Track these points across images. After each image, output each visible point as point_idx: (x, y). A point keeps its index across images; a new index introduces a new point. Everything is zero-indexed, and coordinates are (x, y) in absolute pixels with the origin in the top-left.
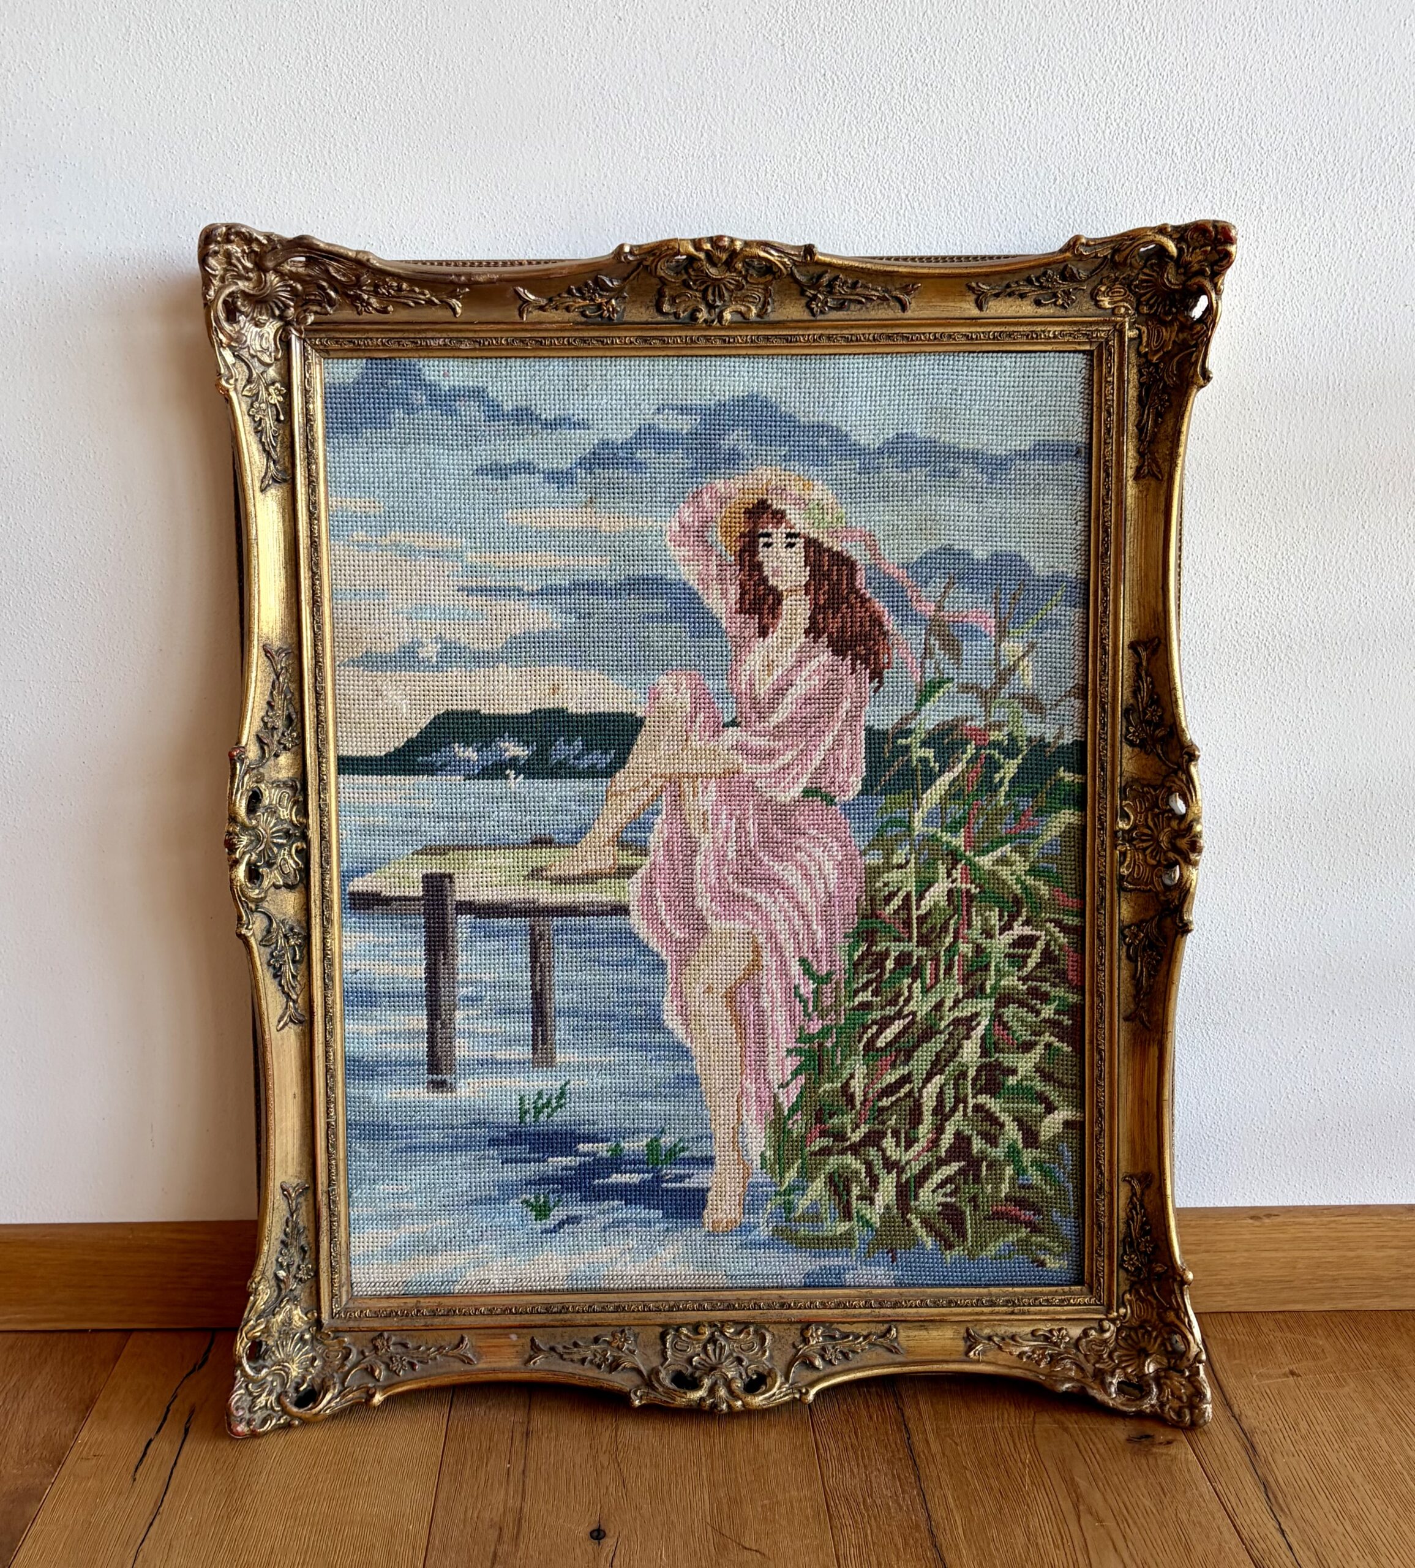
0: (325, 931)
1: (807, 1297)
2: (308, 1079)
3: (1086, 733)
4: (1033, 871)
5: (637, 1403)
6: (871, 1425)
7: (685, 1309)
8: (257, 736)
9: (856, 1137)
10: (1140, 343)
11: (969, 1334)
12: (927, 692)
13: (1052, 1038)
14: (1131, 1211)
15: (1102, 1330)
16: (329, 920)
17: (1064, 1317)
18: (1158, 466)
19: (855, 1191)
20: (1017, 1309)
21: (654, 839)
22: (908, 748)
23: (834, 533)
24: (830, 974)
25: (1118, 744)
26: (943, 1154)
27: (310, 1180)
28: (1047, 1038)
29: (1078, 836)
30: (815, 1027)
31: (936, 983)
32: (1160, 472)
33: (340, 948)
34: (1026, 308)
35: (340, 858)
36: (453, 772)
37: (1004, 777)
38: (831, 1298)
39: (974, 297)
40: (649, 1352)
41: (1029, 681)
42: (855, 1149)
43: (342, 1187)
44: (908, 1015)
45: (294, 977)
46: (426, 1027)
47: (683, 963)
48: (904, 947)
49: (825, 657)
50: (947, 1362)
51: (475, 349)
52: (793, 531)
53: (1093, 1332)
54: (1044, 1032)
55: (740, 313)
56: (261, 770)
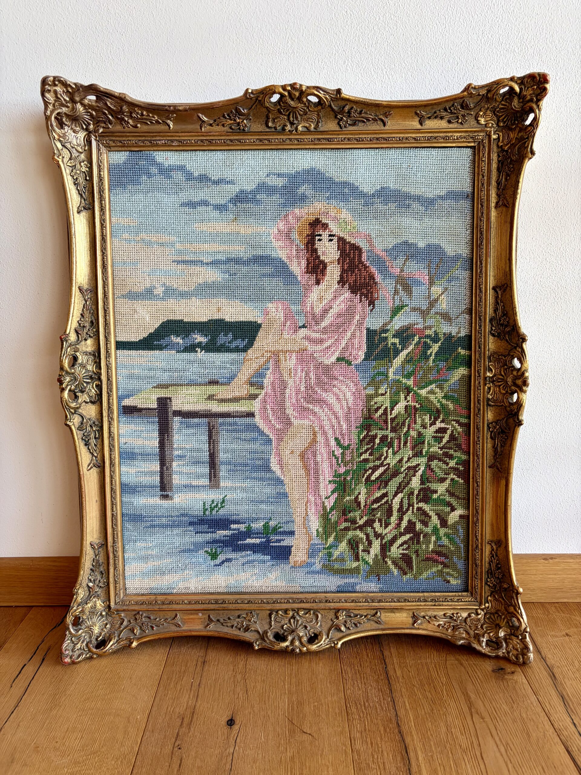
0: (110, 424)
1: (338, 597)
2: (103, 494)
3: (471, 331)
4: (446, 397)
5: (257, 648)
6: (368, 660)
7: (280, 603)
8: (75, 330)
9: (361, 522)
10: (499, 141)
11: (414, 615)
12: (395, 311)
13: (454, 476)
14: (491, 557)
15: (477, 614)
16: (112, 419)
17: (459, 607)
18: (507, 201)
19: (361, 547)
20: (437, 603)
21: (267, 381)
22: (386, 338)
23: (351, 235)
24: (349, 445)
25: (487, 335)
26: (403, 531)
27: (105, 540)
28: (452, 476)
29: (467, 380)
30: (342, 470)
31: (399, 450)
32: (508, 203)
33: (118, 432)
34: (443, 124)
35: (117, 389)
36: (171, 349)
37: (432, 352)
38: (349, 598)
39: (418, 119)
40: (264, 622)
41: (444, 306)
42: (361, 528)
43: (120, 544)
44: (386, 465)
45: (95, 445)
46: (159, 469)
47: (280, 440)
48: (384, 433)
49: (347, 294)
50: (404, 629)
51: (179, 146)
52: (332, 233)
53: (473, 615)
54: (451, 473)
55: (306, 127)
56: (78, 346)
